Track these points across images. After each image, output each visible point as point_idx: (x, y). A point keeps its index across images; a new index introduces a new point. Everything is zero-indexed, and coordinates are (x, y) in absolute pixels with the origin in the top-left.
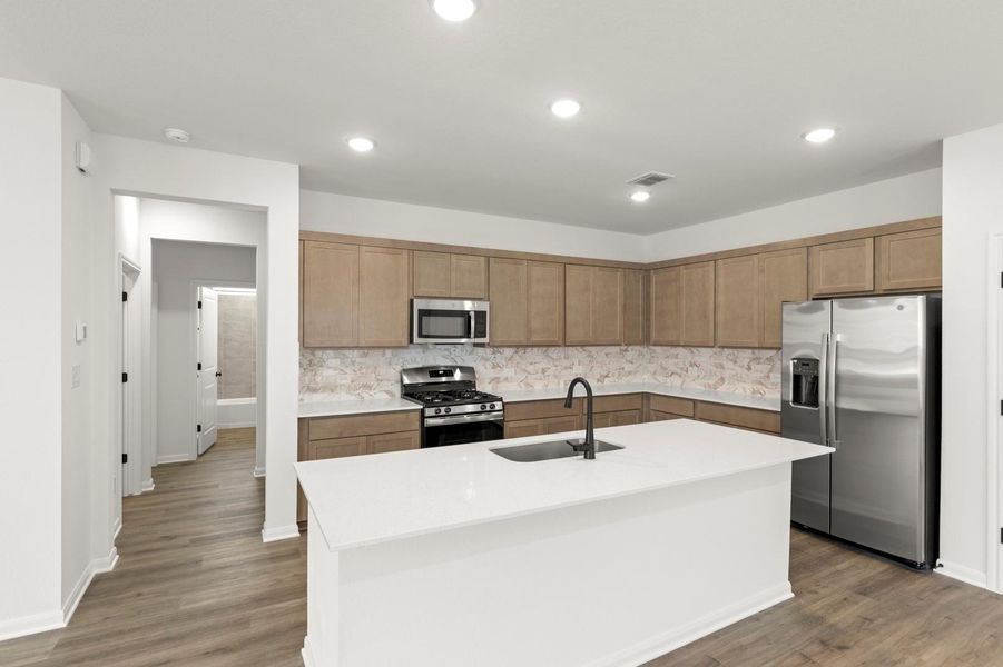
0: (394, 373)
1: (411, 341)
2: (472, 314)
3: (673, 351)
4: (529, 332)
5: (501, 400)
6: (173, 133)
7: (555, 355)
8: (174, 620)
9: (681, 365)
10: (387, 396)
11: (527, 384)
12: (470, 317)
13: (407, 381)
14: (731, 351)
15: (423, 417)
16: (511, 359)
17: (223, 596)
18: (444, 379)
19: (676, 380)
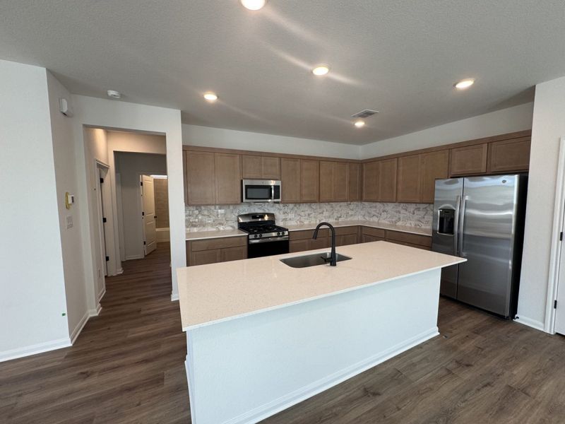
0: (234, 217)
1: (242, 201)
2: (273, 187)
3: (374, 204)
4: (301, 195)
5: (287, 230)
6: (111, 93)
7: (314, 207)
8: (124, 343)
9: (378, 211)
10: (231, 228)
11: (300, 222)
12: (271, 189)
13: (241, 221)
14: (404, 204)
15: (248, 239)
16: (292, 209)
17: (149, 330)
18: (260, 220)
19: (375, 219)
